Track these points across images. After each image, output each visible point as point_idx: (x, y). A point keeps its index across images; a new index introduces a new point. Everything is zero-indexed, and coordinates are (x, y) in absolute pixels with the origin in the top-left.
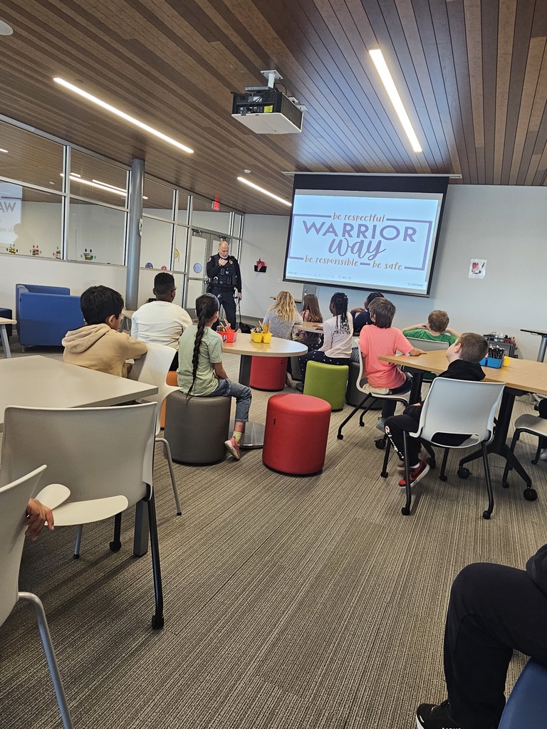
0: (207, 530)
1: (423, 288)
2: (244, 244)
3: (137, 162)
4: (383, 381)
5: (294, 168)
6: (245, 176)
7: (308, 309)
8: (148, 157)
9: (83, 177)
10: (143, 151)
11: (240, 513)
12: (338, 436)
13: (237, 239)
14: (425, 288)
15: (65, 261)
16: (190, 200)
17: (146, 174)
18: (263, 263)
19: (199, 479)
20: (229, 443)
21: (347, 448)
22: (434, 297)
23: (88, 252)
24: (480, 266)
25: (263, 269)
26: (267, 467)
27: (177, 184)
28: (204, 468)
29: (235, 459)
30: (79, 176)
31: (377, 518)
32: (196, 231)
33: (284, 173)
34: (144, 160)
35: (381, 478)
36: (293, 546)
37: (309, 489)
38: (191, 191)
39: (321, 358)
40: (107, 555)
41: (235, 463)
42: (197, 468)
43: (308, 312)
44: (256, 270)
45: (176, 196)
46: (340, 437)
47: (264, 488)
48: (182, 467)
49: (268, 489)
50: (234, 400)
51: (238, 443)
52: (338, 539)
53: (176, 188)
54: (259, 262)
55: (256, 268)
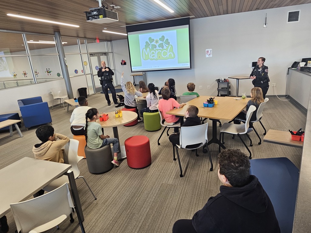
0: (106, 204)
1: (188, 66)
2: (114, 54)
3: (56, 33)
4: (170, 120)
5: (125, 24)
6: (105, 30)
7: (142, 87)
8: (61, 31)
9: (34, 41)
10: (58, 29)
11: (119, 193)
12: (158, 144)
13: (111, 52)
14: (189, 65)
15: (36, 84)
16: (85, 41)
17: (61, 36)
18: (124, 61)
19: (103, 180)
20: (113, 162)
21: (162, 149)
22: (194, 68)
23: (48, 70)
24: (210, 51)
25: (125, 64)
26: (130, 167)
27: (78, 37)
28: (105, 174)
29: (117, 167)
30: (33, 41)
31: (171, 182)
32: (92, 55)
33: (122, 26)
34: (60, 32)
35: (174, 161)
36: (138, 203)
37: (146, 174)
38: (85, 38)
39: (148, 110)
40: (69, 225)
41: (117, 168)
42: (102, 174)
43: (142, 89)
44: (122, 64)
45: (79, 41)
46: (159, 144)
47: (128, 178)
48: (97, 175)
49: (130, 178)
50: (111, 144)
51: (116, 161)
52: (155, 195)
53: (78, 38)
54: (123, 61)
55: (122, 63)
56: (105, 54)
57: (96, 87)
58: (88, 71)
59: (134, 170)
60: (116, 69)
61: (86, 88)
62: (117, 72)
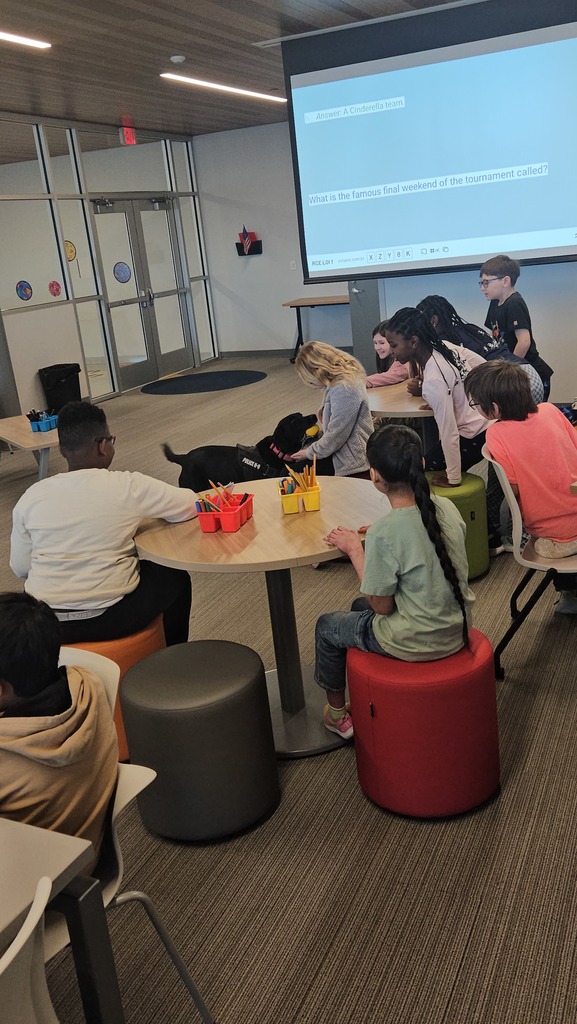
2: (205, 203)
5: (277, 31)
6: (176, 68)
13: (186, 195)
16: (72, 137)
18: (252, 235)
25: (256, 248)
26: (376, 805)
27: (36, 113)
32: (102, 203)
33: (259, 44)
38: (70, 118)
44: (241, 252)
45: (40, 136)
46: (499, 674)
53: (36, 119)
54: (245, 235)
55: (240, 248)
56: (163, 201)
57: (123, 362)
58: (83, 285)
59: (402, 823)
60: (215, 273)
61: (75, 368)
62: (215, 291)
